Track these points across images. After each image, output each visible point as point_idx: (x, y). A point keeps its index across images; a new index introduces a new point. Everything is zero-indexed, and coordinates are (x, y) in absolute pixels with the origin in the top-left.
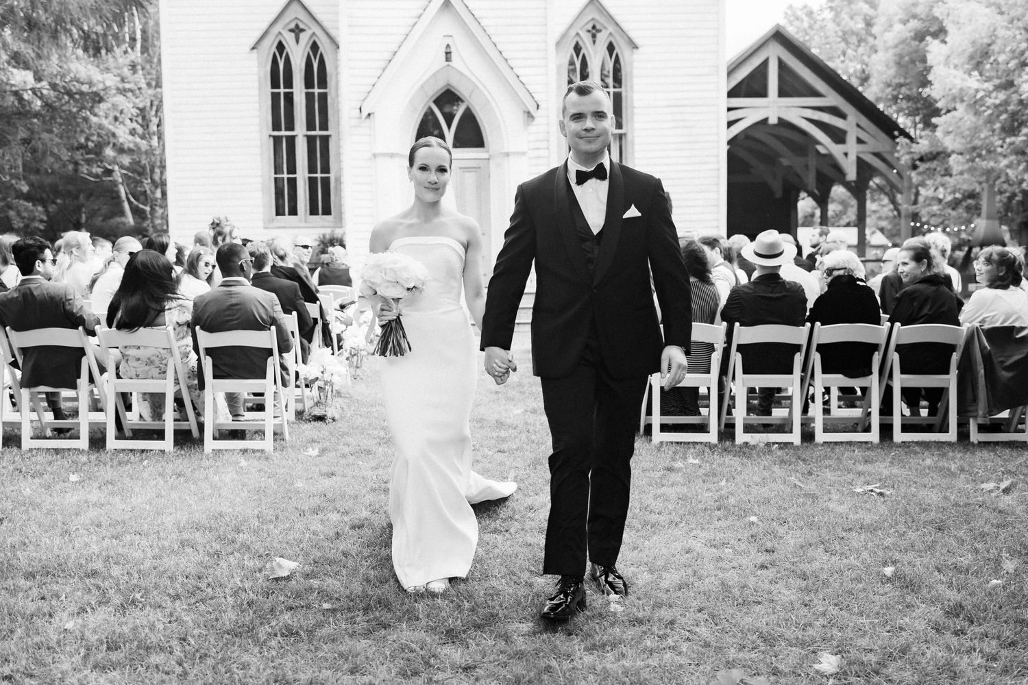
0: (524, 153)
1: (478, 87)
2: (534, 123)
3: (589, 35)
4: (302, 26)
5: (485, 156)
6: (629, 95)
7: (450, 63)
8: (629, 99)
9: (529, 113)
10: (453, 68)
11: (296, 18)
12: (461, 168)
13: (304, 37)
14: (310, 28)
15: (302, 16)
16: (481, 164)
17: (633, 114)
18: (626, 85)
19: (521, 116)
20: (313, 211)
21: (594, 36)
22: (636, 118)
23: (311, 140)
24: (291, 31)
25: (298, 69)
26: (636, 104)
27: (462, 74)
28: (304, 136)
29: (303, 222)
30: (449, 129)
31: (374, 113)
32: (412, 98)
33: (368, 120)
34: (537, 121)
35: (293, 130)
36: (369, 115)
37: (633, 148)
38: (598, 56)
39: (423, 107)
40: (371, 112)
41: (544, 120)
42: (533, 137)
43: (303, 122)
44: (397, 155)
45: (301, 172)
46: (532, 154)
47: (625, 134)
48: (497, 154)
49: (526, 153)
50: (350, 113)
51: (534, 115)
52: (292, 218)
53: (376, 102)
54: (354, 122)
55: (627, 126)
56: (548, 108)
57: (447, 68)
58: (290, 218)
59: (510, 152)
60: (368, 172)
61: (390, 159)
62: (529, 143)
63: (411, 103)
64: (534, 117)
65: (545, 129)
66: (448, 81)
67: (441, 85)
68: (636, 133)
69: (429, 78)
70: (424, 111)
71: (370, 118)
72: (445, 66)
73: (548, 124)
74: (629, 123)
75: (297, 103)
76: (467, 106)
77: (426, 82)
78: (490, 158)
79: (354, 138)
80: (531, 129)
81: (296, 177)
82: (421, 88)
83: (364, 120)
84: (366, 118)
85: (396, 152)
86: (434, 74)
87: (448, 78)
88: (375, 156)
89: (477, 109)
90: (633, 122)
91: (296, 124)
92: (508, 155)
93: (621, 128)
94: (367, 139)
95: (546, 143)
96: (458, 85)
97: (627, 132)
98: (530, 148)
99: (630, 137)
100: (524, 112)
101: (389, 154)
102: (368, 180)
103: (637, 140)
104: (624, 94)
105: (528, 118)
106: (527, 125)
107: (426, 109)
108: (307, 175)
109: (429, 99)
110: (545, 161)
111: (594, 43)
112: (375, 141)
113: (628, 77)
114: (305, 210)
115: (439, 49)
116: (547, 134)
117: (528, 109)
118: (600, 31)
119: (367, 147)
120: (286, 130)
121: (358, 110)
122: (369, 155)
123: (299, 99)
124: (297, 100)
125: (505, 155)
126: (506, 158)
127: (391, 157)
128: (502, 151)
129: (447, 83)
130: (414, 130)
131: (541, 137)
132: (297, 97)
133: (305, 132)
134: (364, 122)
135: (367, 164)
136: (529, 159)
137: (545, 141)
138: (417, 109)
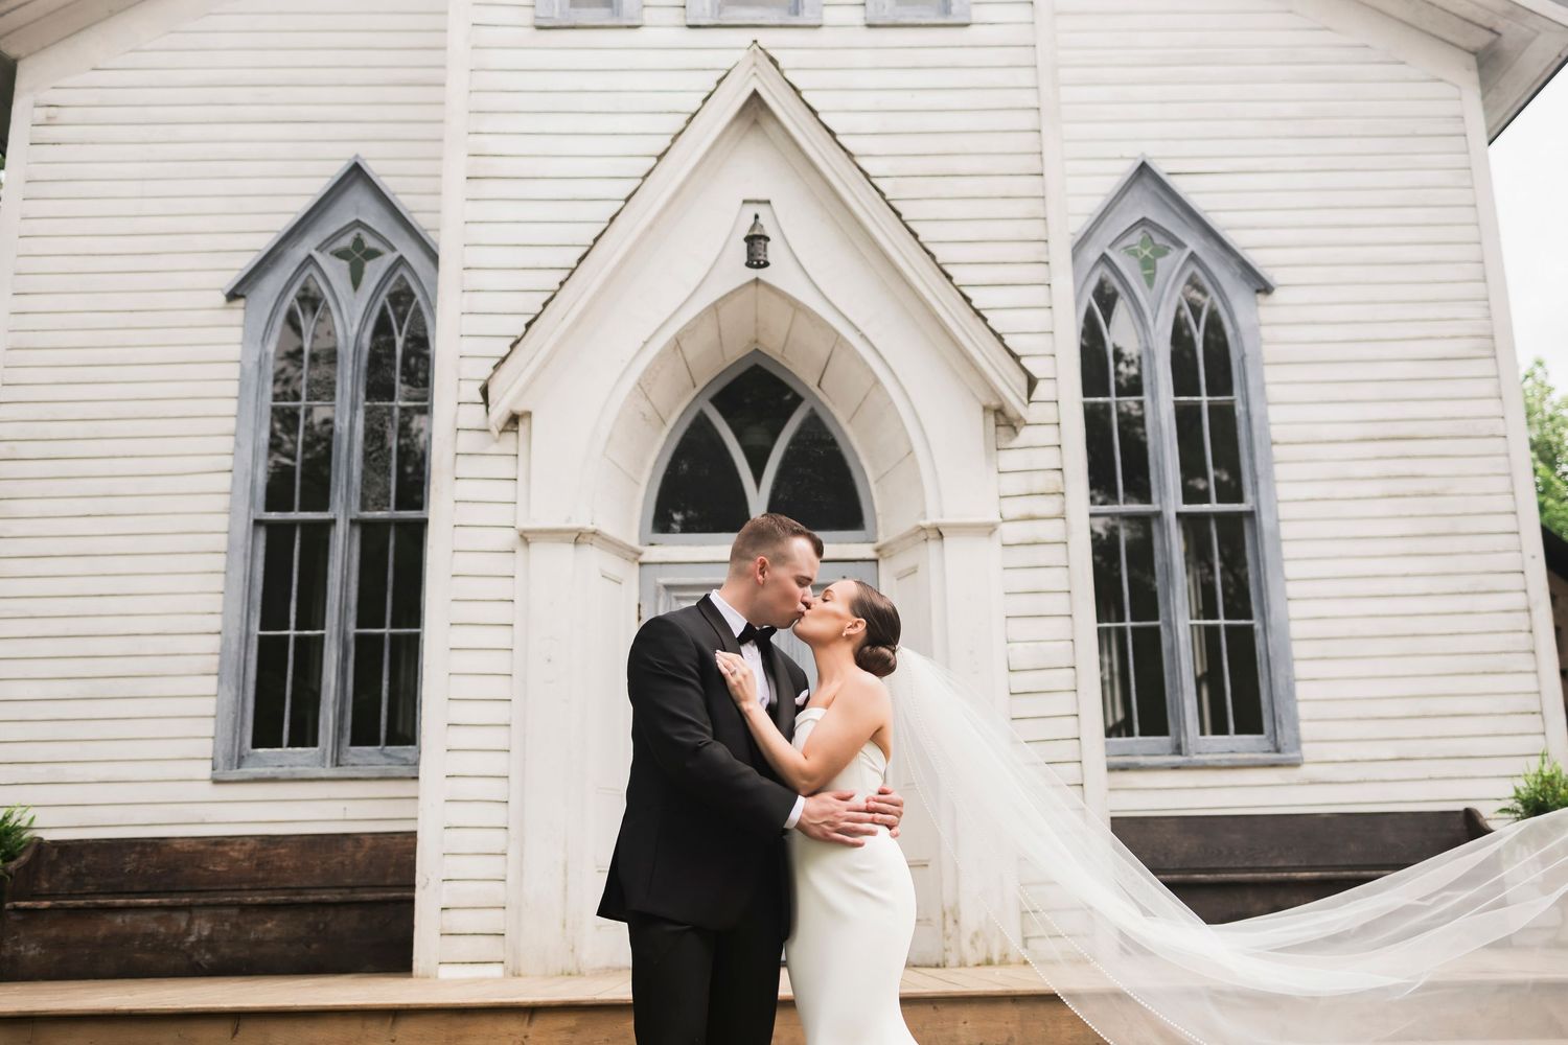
0: (990, 529)
1: (845, 340)
2: (1017, 442)
3: (1135, 262)
4: (371, 243)
5: (865, 552)
6: (1255, 409)
7: (760, 272)
8: (1255, 421)
9: (1001, 410)
10: (773, 288)
11: (357, 224)
13: (375, 270)
14: (393, 249)
15: (372, 216)
17: (1270, 462)
18: (1245, 387)
20: (363, 732)
21: (1148, 265)
22: (1280, 471)
23: (371, 534)
24: (340, 254)
25: (351, 351)
26: (1276, 432)
27: (797, 307)
28: (353, 522)
29: (332, 766)
30: (758, 477)
31: (529, 414)
32: (647, 371)
33: (513, 435)
34: (1026, 434)
35: (325, 507)
36: (514, 420)
37: (1278, 550)
38: (1161, 313)
39: (682, 414)
40: (519, 408)
41: (1048, 435)
42: (1013, 484)
43: (354, 486)
44: (596, 538)
45: (336, 622)
46: (1012, 532)
47: (1251, 515)
48: (903, 538)
49: (995, 530)
50: (456, 415)
51: (1018, 414)
52: (300, 753)
53: (534, 378)
54: (466, 442)
55: (1256, 492)
56: (1057, 402)
57: (753, 289)
58: (294, 753)
59: (947, 526)
60: (501, 588)
61: (572, 546)
62: (1004, 501)
63: (643, 387)
64: (1015, 424)
65: (1049, 458)
66: (756, 342)
67: (736, 351)
68: (1284, 511)
69: (699, 317)
70: (685, 426)
71: (517, 432)
72: (748, 284)
73: (1059, 446)
74: (1262, 485)
75: (340, 435)
76: (812, 410)
77: (690, 329)
78: (881, 555)
79: (465, 489)
80: (1009, 460)
81: (323, 636)
82: (675, 349)
83: (497, 433)
84: (503, 431)
85: (591, 527)
86: (715, 307)
87: (757, 331)
88: (525, 538)
89: (842, 418)
90: (1272, 481)
91: (332, 492)
92: (941, 534)
93: (1239, 499)
94: (505, 491)
95: (1057, 499)
96: (784, 350)
97: (1256, 509)
98: (1005, 516)
99: (1266, 520)
100: (985, 409)
101: (570, 531)
102: (500, 613)
103: (1286, 530)
104: (1239, 409)
105: (1000, 429)
106: (998, 449)
107: (690, 417)
108: (352, 629)
109: (699, 393)
110: (1053, 555)
111: (1150, 280)
112: (528, 495)
113: (1249, 365)
114: (340, 729)
115: (730, 235)
116: (1059, 473)
117: (1000, 399)
118: (1163, 252)
119: (503, 515)
120: (303, 508)
121: (483, 407)
122: (510, 536)
123: (346, 424)
124: (341, 428)
125: (931, 536)
126: (933, 546)
127: (576, 542)
128: (923, 523)
129: (753, 348)
130: (652, 476)
131: (1040, 482)
132: (342, 420)
133: (356, 512)
134: (497, 441)
135: (503, 564)
136: (1006, 548)
137: (1053, 494)
138: (663, 416)
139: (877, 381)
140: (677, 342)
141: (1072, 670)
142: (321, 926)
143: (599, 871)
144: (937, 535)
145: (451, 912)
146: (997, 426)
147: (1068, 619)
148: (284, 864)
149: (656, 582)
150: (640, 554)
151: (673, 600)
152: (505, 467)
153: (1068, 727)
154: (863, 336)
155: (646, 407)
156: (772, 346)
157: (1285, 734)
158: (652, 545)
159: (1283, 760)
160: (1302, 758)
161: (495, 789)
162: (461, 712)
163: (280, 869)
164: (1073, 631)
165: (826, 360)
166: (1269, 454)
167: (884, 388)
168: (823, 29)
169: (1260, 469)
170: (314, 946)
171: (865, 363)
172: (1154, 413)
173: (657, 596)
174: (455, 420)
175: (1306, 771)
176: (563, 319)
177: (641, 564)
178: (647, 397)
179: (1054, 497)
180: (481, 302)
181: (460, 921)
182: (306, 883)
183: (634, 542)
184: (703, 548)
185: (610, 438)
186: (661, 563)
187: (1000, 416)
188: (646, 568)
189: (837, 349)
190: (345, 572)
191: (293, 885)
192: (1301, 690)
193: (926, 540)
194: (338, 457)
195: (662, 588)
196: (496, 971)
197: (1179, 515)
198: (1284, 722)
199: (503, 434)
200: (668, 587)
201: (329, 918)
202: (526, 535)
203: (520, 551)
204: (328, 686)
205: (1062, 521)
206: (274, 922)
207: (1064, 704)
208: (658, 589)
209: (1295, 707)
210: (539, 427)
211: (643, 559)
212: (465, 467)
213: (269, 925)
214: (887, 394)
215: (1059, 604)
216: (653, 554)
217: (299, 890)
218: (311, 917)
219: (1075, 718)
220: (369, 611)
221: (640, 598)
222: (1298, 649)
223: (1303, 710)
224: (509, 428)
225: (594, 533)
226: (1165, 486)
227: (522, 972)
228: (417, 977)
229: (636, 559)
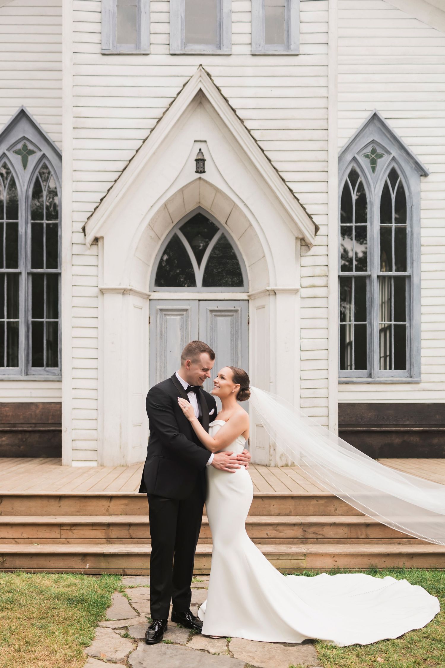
0: (296, 291)
1: (237, 206)
2: (310, 253)
3: (368, 161)
4: (30, 147)
5: (244, 296)
6: (415, 230)
7: (202, 175)
8: (415, 235)
9: (303, 240)
10: (206, 182)
11: (24, 138)
12: (212, 311)
13: (33, 160)
14: (40, 150)
15: (31, 135)
16: (238, 306)
17: (419, 254)
18: (412, 220)
19: (292, 245)
20: (37, 362)
21: (373, 162)
22: (423, 258)
23: (36, 279)
24: (17, 152)
25: (24, 197)
26: (423, 241)
27: (217, 190)
28: (29, 274)
29: (25, 375)
30: (199, 263)
31: (102, 238)
32: (152, 219)
33: (96, 246)
34: (313, 250)
35: (16, 267)
36: (96, 240)
37: (420, 293)
38: (378, 186)
39: (167, 235)
40: (98, 235)
41: (322, 250)
42: (307, 271)
43: (28, 258)
44: (131, 292)
45: (23, 316)
46: (305, 292)
47: (409, 277)
48: (260, 293)
49: (298, 291)
50: (72, 237)
51: (310, 242)
52: (12, 369)
53: (105, 222)
54: (77, 249)
55: (412, 267)
56: (328, 235)
57: (198, 182)
58: (9, 370)
59: (278, 290)
60: (92, 312)
61: (121, 296)
62: (302, 279)
63: (151, 226)
64: (309, 245)
65: (322, 260)
66: (199, 203)
67: (190, 207)
68: (423, 276)
69: (175, 195)
70: (168, 240)
71: (98, 245)
72: (196, 180)
73: (327, 255)
74: (415, 264)
75: (21, 235)
76: (223, 234)
77: (171, 200)
78: (250, 298)
79: (77, 270)
80: (306, 261)
81: (18, 321)
82: (164, 208)
83: (89, 246)
84: (92, 244)
85: (129, 288)
86: (182, 190)
87: (200, 199)
88: (102, 292)
89: (236, 239)
90: (419, 262)
91: (19, 260)
92: (275, 293)
93: (405, 270)
94: (93, 271)
95: (325, 279)
96: (211, 207)
97: (411, 275)
98: (303, 285)
99: (415, 280)
100: (297, 238)
101: (121, 289)
102: (92, 323)
103: (423, 284)
104: (408, 230)
105: (303, 247)
106: (301, 256)
107: (171, 236)
108: (30, 319)
109: (175, 225)
110: (321, 302)
111: (374, 169)
112: (103, 273)
113: (414, 210)
114: (27, 360)
115: (189, 157)
116: (326, 267)
117: (303, 235)
118: (381, 156)
119: (92, 281)
120: (7, 267)
121: (83, 234)
122: (95, 291)
123: (24, 231)
124: (21, 232)
125: (271, 293)
126: (272, 298)
127: (123, 294)
128: (268, 288)
129: (198, 206)
130: (154, 263)
131: (318, 271)
132: (22, 228)
133: (30, 270)
134: (89, 249)
135: (93, 302)
136: (302, 299)
137: (324, 276)
138: (159, 237)
139: (251, 225)
140: (165, 205)
141: (327, 351)
142: (24, 440)
143: (134, 426)
144: (273, 293)
145: (77, 442)
146: (301, 246)
147: (326, 329)
148: (8, 414)
149: (156, 308)
150: (150, 296)
151: (164, 315)
152: (93, 261)
153: (324, 374)
154: (245, 204)
155: (152, 234)
156: (206, 205)
157: (414, 371)
158: (155, 292)
159: (413, 381)
160: (421, 380)
161: (92, 394)
162: (78, 363)
163: (6, 416)
164: (328, 335)
165: (229, 213)
166: (419, 250)
167: (254, 228)
168: (231, 56)
169: (415, 257)
170: (22, 447)
171: (246, 217)
172: (371, 231)
173: (157, 314)
174: (71, 240)
175: (422, 385)
176: (116, 197)
177: (150, 300)
178: (152, 229)
179: (324, 278)
180: (82, 186)
181: (79, 445)
182: (17, 422)
183: (147, 291)
184: (175, 294)
185: (137, 249)
186: (158, 300)
187: (303, 242)
188: (152, 301)
189: (234, 209)
190: (26, 295)
191: (12, 422)
192: (423, 352)
193: (269, 295)
194: (21, 245)
195: (159, 310)
196: (94, 464)
197: (378, 277)
198: (415, 365)
199: (91, 246)
200: (161, 310)
201: (27, 436)
202: (102, 291)
203: (100, 297)
204: (22, 343)
205: (327, 288)
206: (6, 438)
207: (323, 364)
208: (157, 310)
209: (420, 359)
210: (107, 243)
211: (151, 298)
212: (77, 260)
213: (4, 439)
214: (255, 232)
215: (323, 323)
216: (155, 296)
217: (14, 425)
218: (20, 436)
219: (326, 371)
220: (37, 311)
221: (150, 314)
222: (424, 335)
223: (423, 360)
224: (94, 243)
225: (131, 290)
226: (373, 264)
227: (105, 465)
228: (64, 466)
229: (148, 298)
